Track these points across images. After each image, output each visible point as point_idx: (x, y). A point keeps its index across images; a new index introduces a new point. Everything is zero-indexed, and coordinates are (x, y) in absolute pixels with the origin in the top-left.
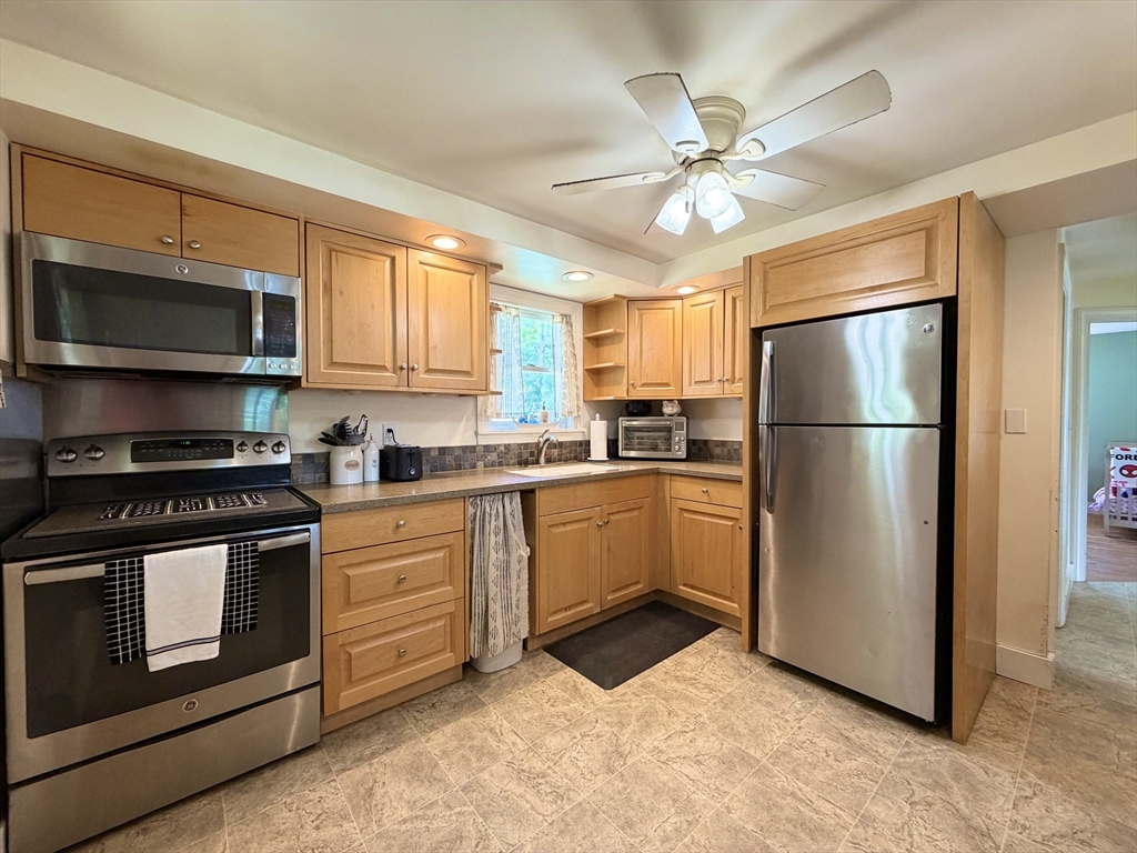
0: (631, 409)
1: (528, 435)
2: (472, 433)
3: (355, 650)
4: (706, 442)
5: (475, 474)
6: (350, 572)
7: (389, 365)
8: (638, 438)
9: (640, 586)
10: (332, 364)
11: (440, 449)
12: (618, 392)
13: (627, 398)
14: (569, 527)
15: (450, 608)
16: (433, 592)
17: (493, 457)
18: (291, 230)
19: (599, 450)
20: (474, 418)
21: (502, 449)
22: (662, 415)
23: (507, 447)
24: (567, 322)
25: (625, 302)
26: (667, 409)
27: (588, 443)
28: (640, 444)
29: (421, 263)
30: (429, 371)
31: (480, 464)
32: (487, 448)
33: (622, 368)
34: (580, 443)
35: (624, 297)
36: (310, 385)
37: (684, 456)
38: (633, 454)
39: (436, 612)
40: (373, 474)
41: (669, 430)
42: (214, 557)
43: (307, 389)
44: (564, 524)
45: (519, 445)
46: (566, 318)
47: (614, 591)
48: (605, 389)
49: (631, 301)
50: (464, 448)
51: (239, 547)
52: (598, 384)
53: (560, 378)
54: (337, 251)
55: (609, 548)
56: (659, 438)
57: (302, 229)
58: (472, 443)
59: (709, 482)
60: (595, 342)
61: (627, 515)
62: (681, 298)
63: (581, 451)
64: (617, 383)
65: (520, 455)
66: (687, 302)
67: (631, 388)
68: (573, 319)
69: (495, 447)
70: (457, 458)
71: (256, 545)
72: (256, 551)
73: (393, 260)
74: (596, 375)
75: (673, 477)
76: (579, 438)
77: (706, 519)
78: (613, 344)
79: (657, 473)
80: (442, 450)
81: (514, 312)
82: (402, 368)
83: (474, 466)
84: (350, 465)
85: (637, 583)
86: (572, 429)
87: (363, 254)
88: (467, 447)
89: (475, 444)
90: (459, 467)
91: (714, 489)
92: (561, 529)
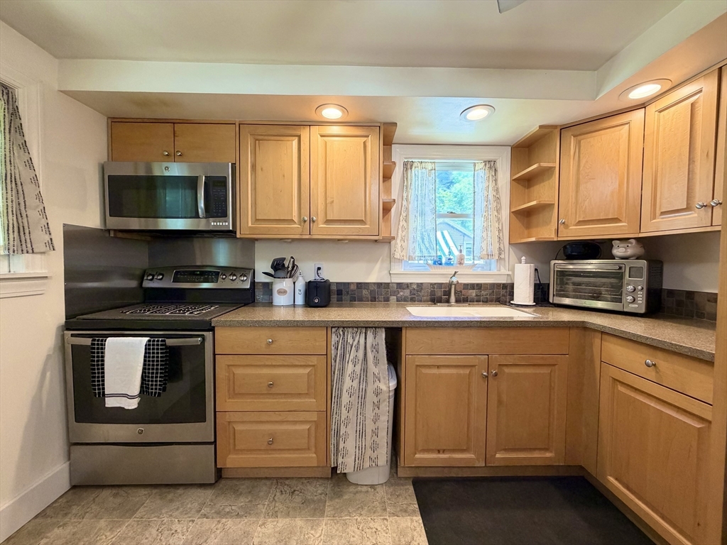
0: (569, 251)
1: (439, 276)
2: (386, 272)
3: (239, 427)
4: (690, 294)
5: (388, 306)
6: (238, 371)
7: (296, 219)
8: (574, 284)
9: (548, 455)
10: (257, 220)
11: (358, 284)
12: (547, 232)
13: (556, 239)
14: (443, 371)
15: (314, 417)
16: (299, 400)
17: (407, 293)
18: (230, 131)
19: (524, 293)
20: (389, 259)
21: (415, 287)
22: (613, 257)
23: (420, 285)
24: (490, 168)
25: (557, 132)
26: (618, 251)
27: (512, 286)
28: (575, 291)
29: (322, 136)
30: (328, 221)
31: (393, 298)
32: (400, 285)
33: (551, 206)
34: (504, 286)
35: (554, 127)
36: (242, 236)
37: (643, 311)
38: (567, 301)
39: (302, 416)
40: (300, 300)
41: (619, 275)
42: (138, 344)
43: (240, 239)
44: (438, 367)
45: (431, 284)
46: (491, 165)
47: (506, 450)
48: (534, 231)
49: (564, 128)
50: (379, 285)
51: (154, 341)
52: (528, 226)
53: (480, 222)
54: (259, 140)
55: (500, 402)
56: (604, 285)
57: (237, 129)
58: (387, 281)
59: (660, 354)
60: (525, 182)
61: (529, 371)
62: (643, 105)
63: (502, 294)
64: (548, 223)
65: (433, 293)
66: (652, 109)
67: (561, 228)
68: (498, 165)
69: (408, 285)
70: (372, 292)
71: (164, 341)
72: (165, 345)
73: (299, 137)
74: (525, 216)
75: (605, 337)
76: (503, 281)
77: (653, 404)
78: (543, 181)
79: (583, 327)
80: (360, 285)
81: (430, 166)
82: (305, 221)
83: (387, 300)
84: (282, 292)
85: (546, 449)
86: (495, 271)
87: (279, 138)
88: (381, 284)
89: (389, 281)
90: (374, 299)
91: (668, 366)
92: (435, 371)
